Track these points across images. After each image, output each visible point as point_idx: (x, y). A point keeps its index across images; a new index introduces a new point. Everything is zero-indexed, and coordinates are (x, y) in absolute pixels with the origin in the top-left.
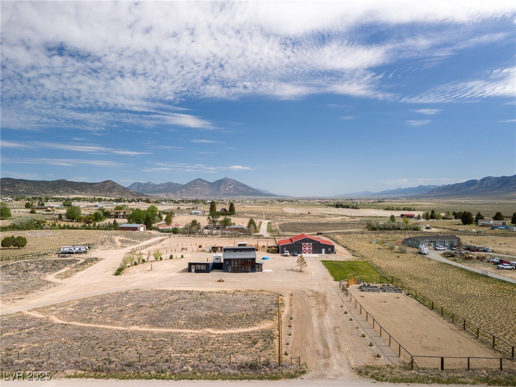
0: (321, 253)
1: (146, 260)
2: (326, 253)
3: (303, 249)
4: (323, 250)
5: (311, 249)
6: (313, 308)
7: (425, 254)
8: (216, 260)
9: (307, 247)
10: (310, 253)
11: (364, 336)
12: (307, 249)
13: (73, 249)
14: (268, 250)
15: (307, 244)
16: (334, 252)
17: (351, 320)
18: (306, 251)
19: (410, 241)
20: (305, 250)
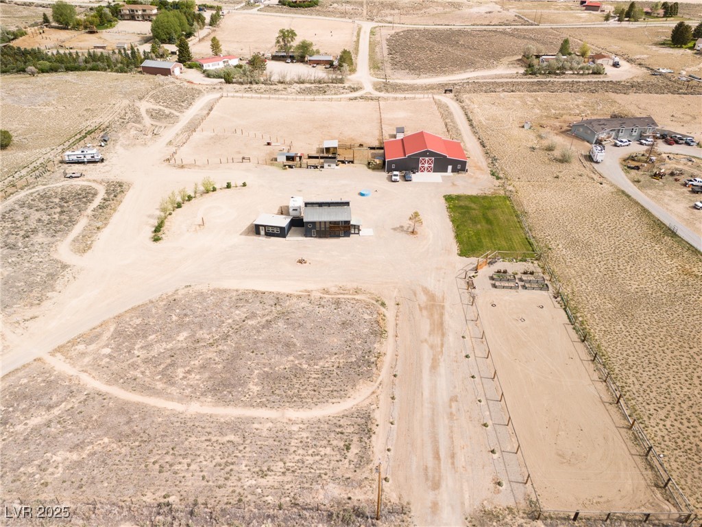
0: (447, 172)
1: (192, 195)
2: (453, 171)
3: (420, 165)
4: (450, 167)
5: (432, 165)
6: (425, 344)
7: (597, 162)
8: (294, 212)
9: (426, 162)
10: (429, 171)
11: (485, 425)
12: (426, 165)
13: (82, 156)
14: (369, 163)
15: (427, 159)
16: (464, 170)
17: (473, 377)
18: (424, 169)
19: (581, 130)
20: (422, 167)
